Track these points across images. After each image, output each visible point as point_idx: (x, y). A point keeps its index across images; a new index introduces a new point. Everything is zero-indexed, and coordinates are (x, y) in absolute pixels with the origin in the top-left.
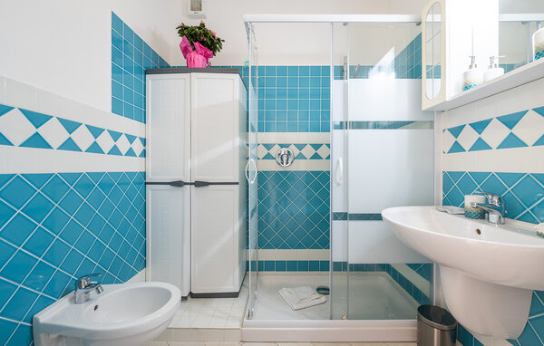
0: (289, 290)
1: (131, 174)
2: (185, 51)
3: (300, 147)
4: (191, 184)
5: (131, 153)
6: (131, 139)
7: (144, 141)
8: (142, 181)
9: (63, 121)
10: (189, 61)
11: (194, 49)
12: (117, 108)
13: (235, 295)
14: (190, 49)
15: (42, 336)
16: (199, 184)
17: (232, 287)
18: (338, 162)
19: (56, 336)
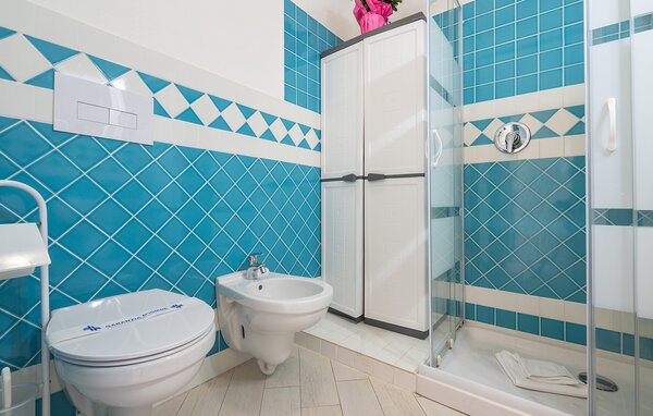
0: (516, 356)
1: (305, 168)
2: (359, 16)
3: (544, 116)
4: (364, 178)
5: (304, 144)
6: (305, 129)
7: (319, 134)
8: (316, 178)
9: (241, 107)
10: (363, 26)
11: (368, 10)
12: (289, 96)
13: (422, 335)
14: (364, 11)
15: (221, 296)
16: (374, 178)
17: (415, 322)
18: (606, 108)
19: (230, 301)
